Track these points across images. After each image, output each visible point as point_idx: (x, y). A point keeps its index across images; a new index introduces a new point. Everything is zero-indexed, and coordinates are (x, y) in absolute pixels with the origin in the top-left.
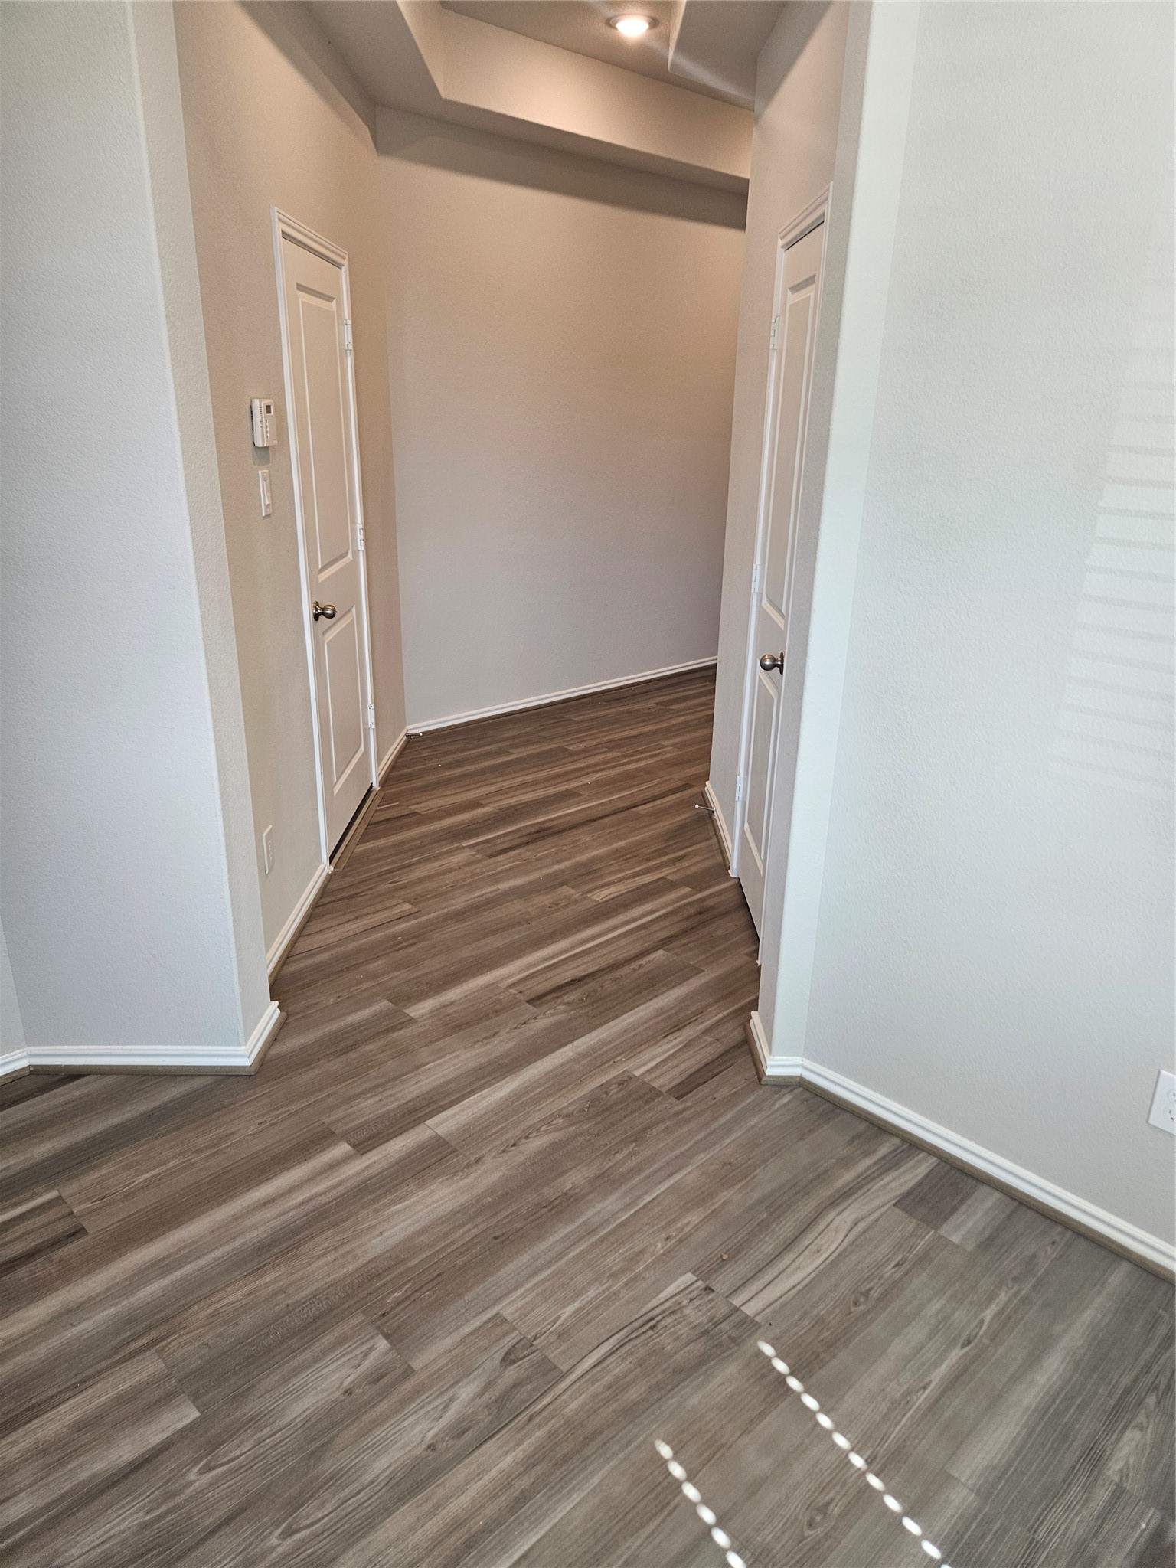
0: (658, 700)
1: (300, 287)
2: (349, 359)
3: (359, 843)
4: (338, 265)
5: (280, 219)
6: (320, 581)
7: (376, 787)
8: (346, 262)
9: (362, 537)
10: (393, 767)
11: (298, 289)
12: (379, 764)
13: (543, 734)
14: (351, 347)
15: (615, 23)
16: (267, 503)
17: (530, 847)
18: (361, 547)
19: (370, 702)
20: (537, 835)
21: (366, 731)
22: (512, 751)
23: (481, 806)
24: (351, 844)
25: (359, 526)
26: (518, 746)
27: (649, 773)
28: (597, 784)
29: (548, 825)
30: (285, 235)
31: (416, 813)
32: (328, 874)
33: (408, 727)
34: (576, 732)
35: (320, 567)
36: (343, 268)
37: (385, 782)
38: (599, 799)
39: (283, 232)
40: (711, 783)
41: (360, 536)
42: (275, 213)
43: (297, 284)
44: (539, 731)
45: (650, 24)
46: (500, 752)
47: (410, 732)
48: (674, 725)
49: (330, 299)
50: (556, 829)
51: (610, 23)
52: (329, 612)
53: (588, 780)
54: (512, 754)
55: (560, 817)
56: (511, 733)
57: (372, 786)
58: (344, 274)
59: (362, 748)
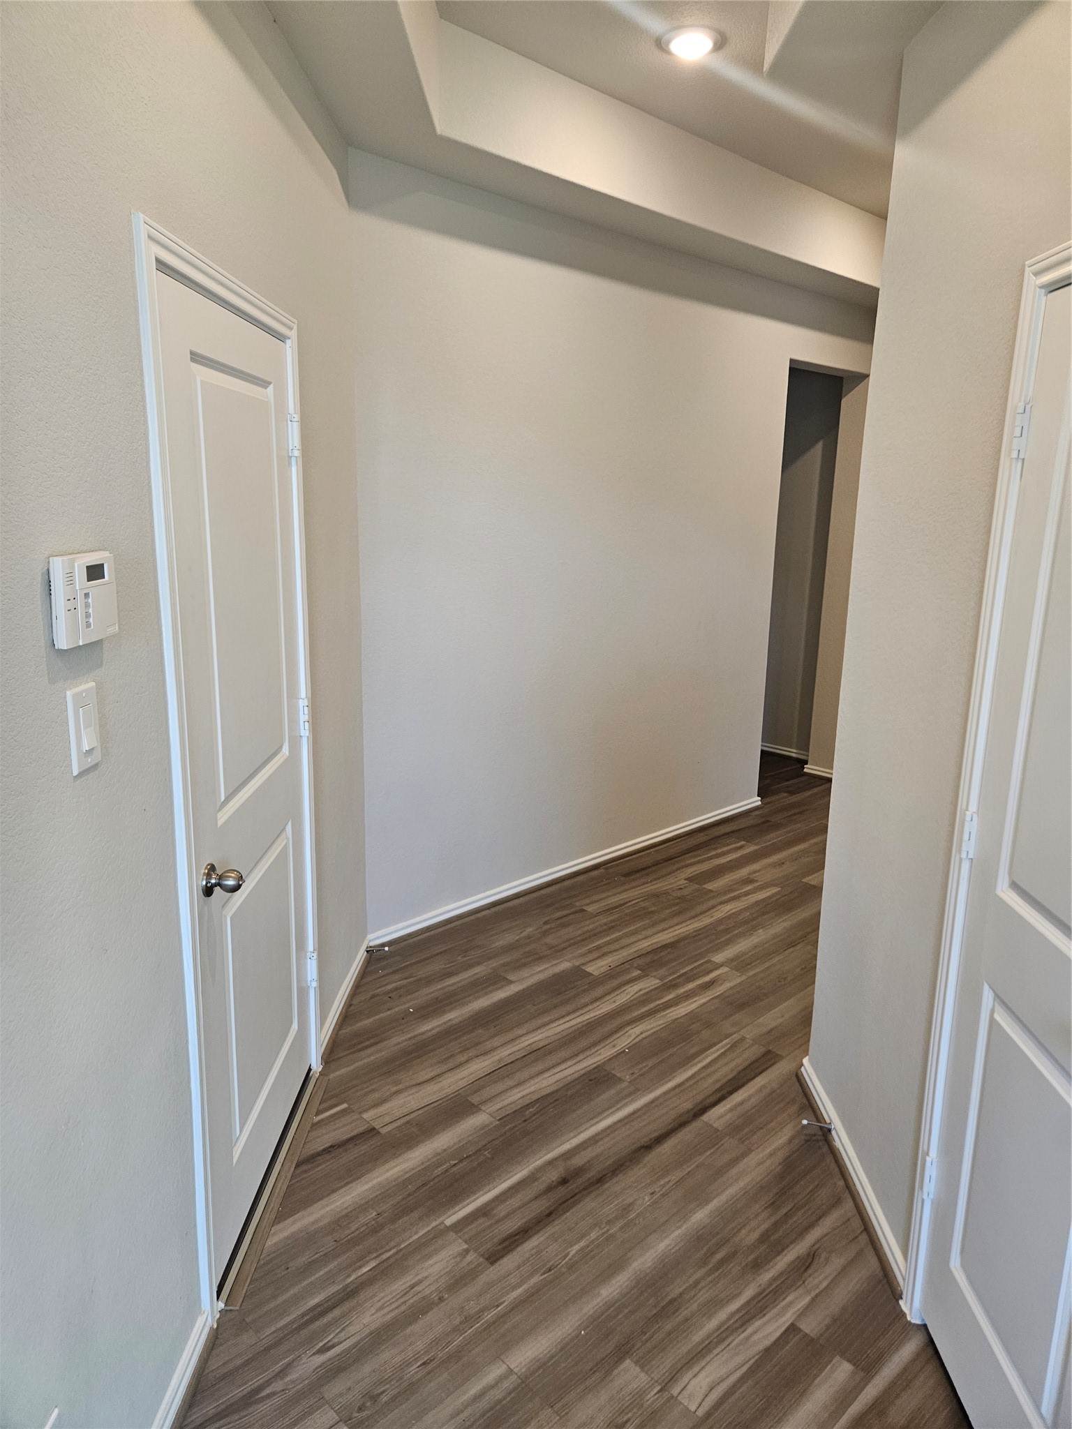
0: (690, 872)
1: (196, 357)
2: (294, 469)
3: (280, 1218)
4: (281, 338)
5: (150, 237)
6: (220, 823)
7: (317, 1067)
8: (293, 334)
9: (306, 718)
10: (347, 1017)
11: (193, 360)
12: (322, 1024)
13: (550, 940)
14: (296, 453)
15: (668, 42)
16: (86, 747)
17: (555, 1227)
18: (305, 731)
19: (311, 948)
20: (562, 1191)
21: (303, 992)
22: (511, 977)
23: (472, 1109)
24: (264, 1224)
25: (303, 703)
26: (520, 965)
27: (708, 1025)
28: (638, 1053)
29: (578, 1161)
30: (162, 266)
31: (372, 1132)
32: (211, 1328)
33: (370, 936)
34: (595, 935)
35: (223, 799)
36: (289, 342)
37: (330, 1057)
38: (648, 1090)
39: (158, 261)
40: (810, 1060)
41: (304, 716)
42: (141, 225)
43: (192, 353)
44: (545, 933)
45: (715, 44)
46: (496, 980)
47: (372, 944)
48: (720, 921)
49: (264, 384)
50: (592, 1174)
51: (661, 45)
52: (231, 882)
53: (624, 1041)
54: (511, 982)
55: (593, 1140)
56: (509, 938)
57: (310, 1070)
58: (289, 351)
59: (295, 1026)
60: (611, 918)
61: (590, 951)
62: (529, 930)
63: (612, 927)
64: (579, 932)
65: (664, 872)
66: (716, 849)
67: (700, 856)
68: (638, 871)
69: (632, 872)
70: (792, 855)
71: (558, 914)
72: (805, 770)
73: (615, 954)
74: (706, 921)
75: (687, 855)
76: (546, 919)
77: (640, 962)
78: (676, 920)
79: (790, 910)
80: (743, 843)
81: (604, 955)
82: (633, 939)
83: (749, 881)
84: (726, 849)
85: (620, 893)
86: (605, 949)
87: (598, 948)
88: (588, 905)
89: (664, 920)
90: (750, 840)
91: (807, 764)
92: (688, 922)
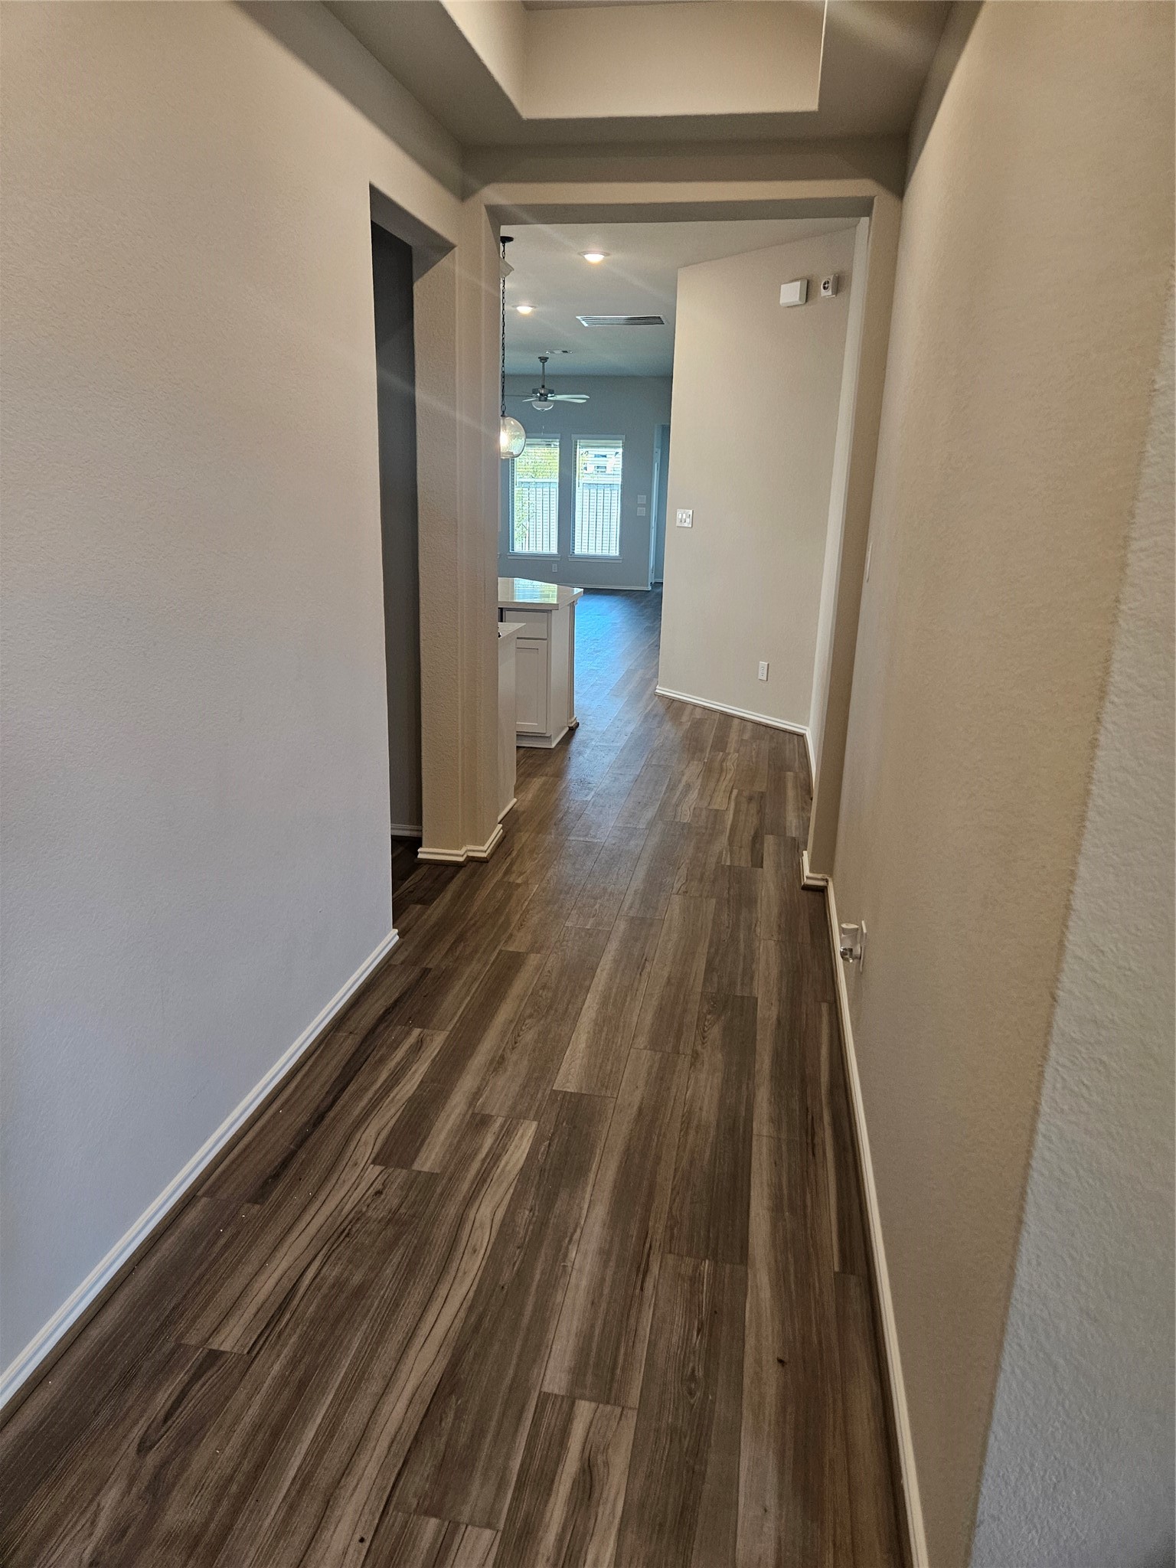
60: (287, 1351)
61: (292, 1507)
62: (110, 1498)
63: (302, 1385)
64: (237, 1439)
65: (326, 1155)
66: (382, 1061)
67: (366, 1089)
68: (276, 1176)
69: (266, 1183)
70: (504, 1033)
71: (163, 1398)
72: (420, 856)
73: (351, 1481)
74: (470, 1269)
75: (346, 1096)
76: (137, 1433)
77: (417, 1482)
78: (417, 1294)
79: (582, 1171)
80: (416, 1032)
81: (328, 1502)
82: (362, 1405)
83: (478, 1122)
84: (400, 1054)
85: (269, 1258)
86: (323, 1478)
87: (304, 1480)
88: (216, 1330)
89: (395, 1305)
90: (422, 1018)
91: (421, 846)
92: (443, 1291)
